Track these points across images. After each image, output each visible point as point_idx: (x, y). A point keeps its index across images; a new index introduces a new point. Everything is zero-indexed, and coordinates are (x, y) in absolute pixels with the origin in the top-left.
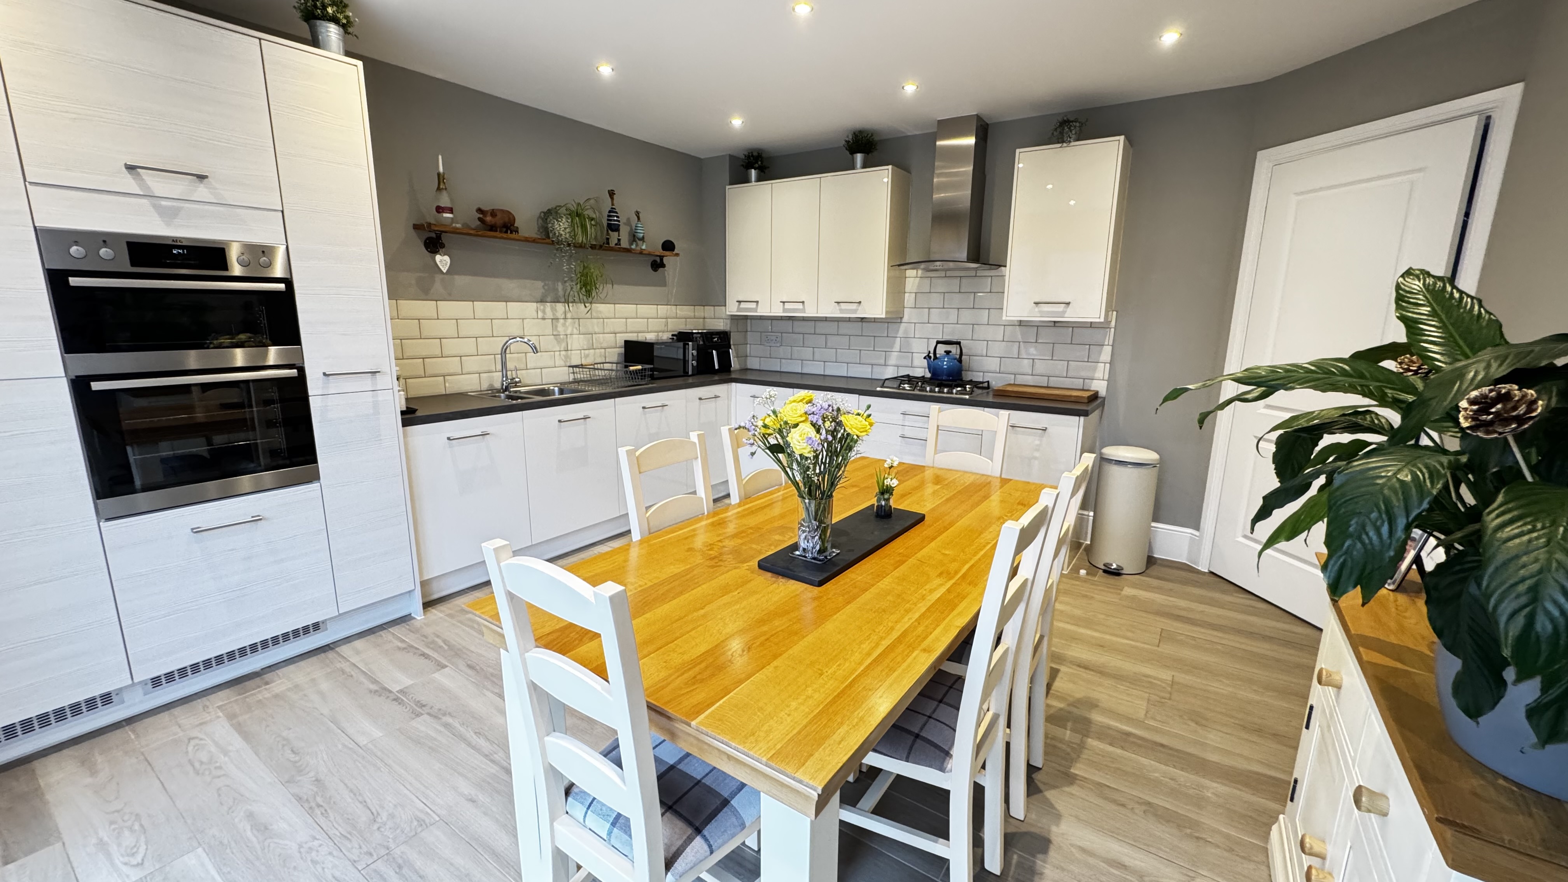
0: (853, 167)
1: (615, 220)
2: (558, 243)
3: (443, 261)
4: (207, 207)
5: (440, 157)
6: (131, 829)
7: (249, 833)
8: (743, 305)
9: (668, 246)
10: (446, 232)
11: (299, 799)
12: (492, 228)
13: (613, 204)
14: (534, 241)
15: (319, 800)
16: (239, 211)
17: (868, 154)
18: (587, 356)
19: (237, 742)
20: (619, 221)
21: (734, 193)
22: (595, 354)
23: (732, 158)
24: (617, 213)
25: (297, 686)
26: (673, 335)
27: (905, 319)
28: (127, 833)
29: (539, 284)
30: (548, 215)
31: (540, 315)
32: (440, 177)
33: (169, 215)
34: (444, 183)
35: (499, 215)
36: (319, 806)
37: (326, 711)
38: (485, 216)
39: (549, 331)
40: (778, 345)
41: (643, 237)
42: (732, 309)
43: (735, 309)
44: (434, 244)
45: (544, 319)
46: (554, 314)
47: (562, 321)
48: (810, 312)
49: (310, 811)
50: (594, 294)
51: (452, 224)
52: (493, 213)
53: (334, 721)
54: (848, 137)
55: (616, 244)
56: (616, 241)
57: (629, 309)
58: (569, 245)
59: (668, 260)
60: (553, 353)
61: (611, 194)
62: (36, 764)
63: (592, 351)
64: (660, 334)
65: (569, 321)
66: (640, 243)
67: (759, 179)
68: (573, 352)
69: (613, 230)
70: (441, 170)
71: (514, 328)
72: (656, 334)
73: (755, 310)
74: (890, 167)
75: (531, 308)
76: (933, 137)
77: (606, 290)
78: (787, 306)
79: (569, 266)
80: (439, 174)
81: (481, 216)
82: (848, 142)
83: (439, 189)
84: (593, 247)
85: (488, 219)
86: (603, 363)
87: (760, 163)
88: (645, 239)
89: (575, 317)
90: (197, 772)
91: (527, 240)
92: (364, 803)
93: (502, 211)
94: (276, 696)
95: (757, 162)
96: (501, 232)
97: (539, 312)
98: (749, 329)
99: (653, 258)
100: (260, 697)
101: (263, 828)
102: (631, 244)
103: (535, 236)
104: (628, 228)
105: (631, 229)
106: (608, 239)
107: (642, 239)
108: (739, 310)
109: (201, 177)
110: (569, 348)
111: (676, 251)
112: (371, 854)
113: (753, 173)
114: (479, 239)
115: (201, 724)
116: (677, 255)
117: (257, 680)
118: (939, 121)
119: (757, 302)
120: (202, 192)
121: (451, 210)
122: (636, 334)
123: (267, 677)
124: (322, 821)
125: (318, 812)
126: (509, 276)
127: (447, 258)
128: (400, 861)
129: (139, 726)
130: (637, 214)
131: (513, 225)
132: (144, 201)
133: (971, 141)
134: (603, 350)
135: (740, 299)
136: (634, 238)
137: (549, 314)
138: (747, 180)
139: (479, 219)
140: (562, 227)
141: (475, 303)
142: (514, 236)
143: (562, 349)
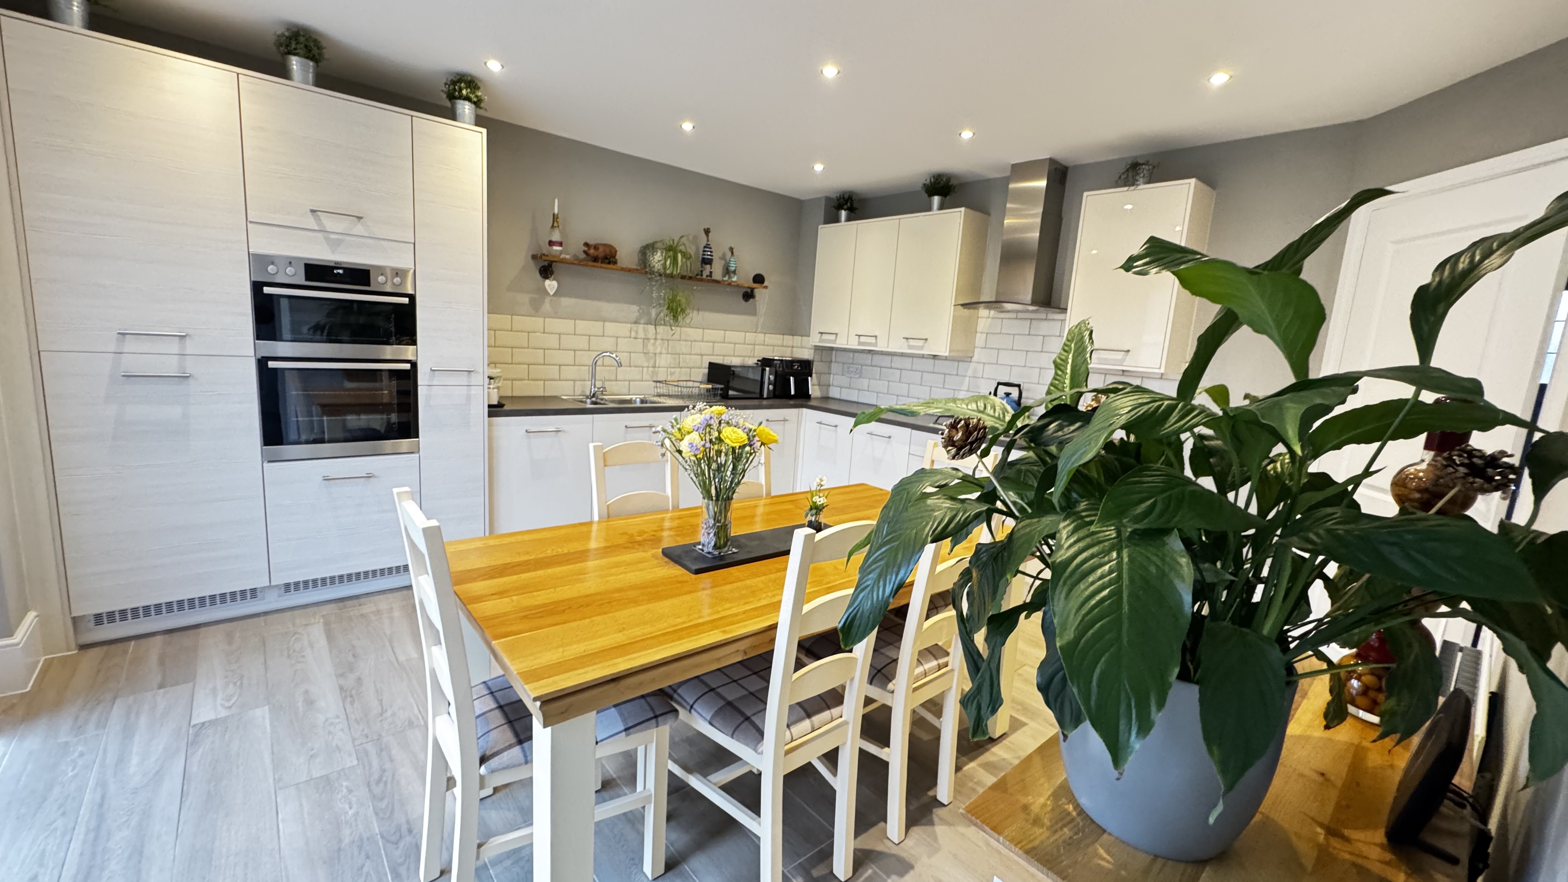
0: (929, 208)
1: (708, 255)
2: (650, 274)
3: (551, 285)
4: (362, 240)
5: (556, 201)
6: (235, 684)
7: (300, 704)
8: (825, 337)
9: (759, 279)
10: (556, 262)
11: (341, 688)
12: (595, 259)
13: (708, 241)
14: (630, 270)
15: (354, 692)
16: (382, 242)
17: (946, 197)
18: (672, 374)
19: (322, 642)
20: (712, 256)
21: (826, 232)
22: (680, 372)
23: (828, 199)
24: (710, 248)
25: (378, 611)
26: (758, 361)
27: (975, 359)
28: (231, 686)
29: (635, 308)
30: (647, 250)
31: (633, 334)
32: (555, 218)
33: (335, 244)
34: (558, 222)
35: (601, 249)
36: (351, 696)
37: (388, 632)
38: (589, 249)
39: (640, 348)
40: (858, 376)
41: (735, 271)
42: (814, 339)
43: (817, 340)
44: (546, 271)
45: (636, 338)
46: (645, 335)
47: (652, 341)
48: (881, 347)
49: (344, 700)
50: (680, 318)
51: (561, 254)
52: (596, 247)
53: (391, 642)
54: (926, 180)
55: (707, 276)
56: (708, 273)
57: (717, 335)
58: (660, 275)
59: (759, 292)
60: (641, 368)
61: (707, 232)
62: (203, 630)
63: (678, 370)
64: (746, 359)
65: (659, 342)
66: (732, 275)
67: (848, 219)
68: (660, 369)
69: (706, 264)
70: (556, 211)
71: (607, 344)
72: (742, 358)
73: (834, 341)
74: (963, 209)
75: (623, 329)
76: (1007, 180)
77: (694, 316)
78: (863, 339)
79: (660, 293)
80: (554, 215)
81: (586, 249)
82: (925, 185)
83: (553, 227)
84: (683, 277)
85: (592, 251)
86: (686, 381)
87: (849, 204)
88: (737, 272)
89: (665, 338)
90: (289, 656)
91: (623, 269)
92: (381, 701)
93: (605, 245)
94: (362, 615)
95: (846, 204)
96: (602, 263)
97: (632, 332)
98: (833, 359)
99: (745, 290)
100: (352, 613)
101: (310, 703)
102: (724, 276)
103: (634, 267)
104: (723, 262)
105: (726, 262)
106: (702, 271)
107: (734, 272)
108: (821, 340)
109: (360, 218)
110: (657, 365)
111: (766, 284)
112: (367, 737)
113: (843, 214)
114: (580, 268)
115: (307, 625)
116: (766, 287)
117: (355, 602)
118: (1014, 166)
119: (837, 334)
120: (359, 229)
121: (561, 244)
122: (722, 357)
123: (362, 600)
124: (348, 706)
125: (349, 699)
126: (609, 301)
127: (555, 284)
128: (383, 746)
129: (270, 618)
130: (731, 249)
131: (614, 257)
132: (320, 235)
133: (1042, 183)
134: (688, 370)
135: (822, 331)
136: (727, 271)
137: (641, 334)
138: (837, 220)
139: (585, 252)
140: (657, 259)
141: (577, 322)
142: (611, 266)
143: (650, 365)
